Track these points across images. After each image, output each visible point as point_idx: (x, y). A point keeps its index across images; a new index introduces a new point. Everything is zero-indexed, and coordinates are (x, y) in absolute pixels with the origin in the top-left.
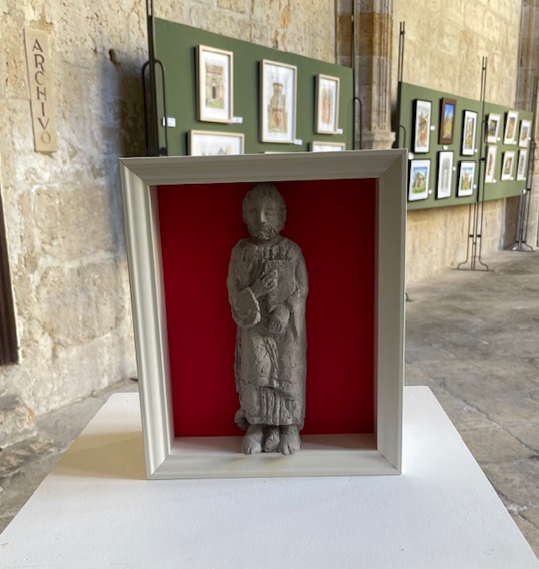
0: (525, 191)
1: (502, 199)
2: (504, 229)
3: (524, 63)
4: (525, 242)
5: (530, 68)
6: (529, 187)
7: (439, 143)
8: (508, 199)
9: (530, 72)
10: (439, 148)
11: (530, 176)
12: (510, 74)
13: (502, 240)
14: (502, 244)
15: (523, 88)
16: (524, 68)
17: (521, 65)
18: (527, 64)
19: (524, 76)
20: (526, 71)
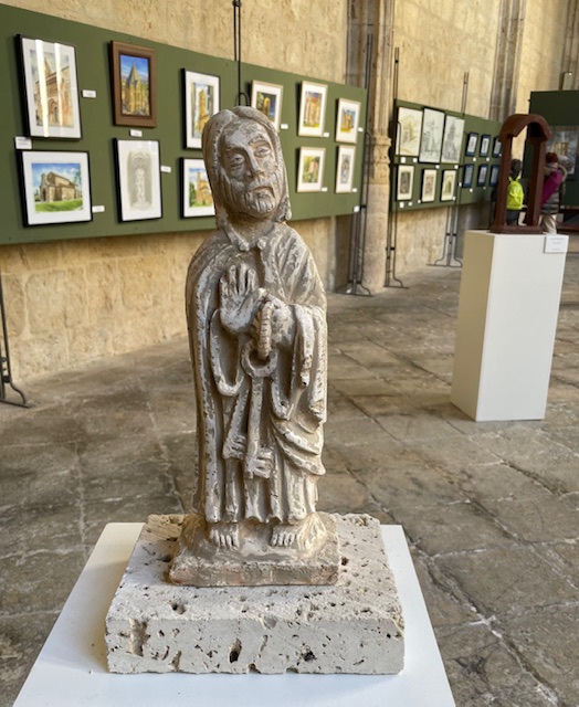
0: (357, 209)
1: (327, 219)
2: (333, 262)
3: (357, 13)
4: (359, 282)
5: (366, 21)
6: (364, 203)
7: (114, 123)
8: (338, 218)
9: (365, 28)
10: (115, 132)
11: (365, 186)
12: (332, 28)
13: (332, 278)
14: (332, 283)
15: (356, 52)
16: (357, 21)
17: (353, 16)
18: (362, 14)
19: (358, 33)
20: (361, 26)
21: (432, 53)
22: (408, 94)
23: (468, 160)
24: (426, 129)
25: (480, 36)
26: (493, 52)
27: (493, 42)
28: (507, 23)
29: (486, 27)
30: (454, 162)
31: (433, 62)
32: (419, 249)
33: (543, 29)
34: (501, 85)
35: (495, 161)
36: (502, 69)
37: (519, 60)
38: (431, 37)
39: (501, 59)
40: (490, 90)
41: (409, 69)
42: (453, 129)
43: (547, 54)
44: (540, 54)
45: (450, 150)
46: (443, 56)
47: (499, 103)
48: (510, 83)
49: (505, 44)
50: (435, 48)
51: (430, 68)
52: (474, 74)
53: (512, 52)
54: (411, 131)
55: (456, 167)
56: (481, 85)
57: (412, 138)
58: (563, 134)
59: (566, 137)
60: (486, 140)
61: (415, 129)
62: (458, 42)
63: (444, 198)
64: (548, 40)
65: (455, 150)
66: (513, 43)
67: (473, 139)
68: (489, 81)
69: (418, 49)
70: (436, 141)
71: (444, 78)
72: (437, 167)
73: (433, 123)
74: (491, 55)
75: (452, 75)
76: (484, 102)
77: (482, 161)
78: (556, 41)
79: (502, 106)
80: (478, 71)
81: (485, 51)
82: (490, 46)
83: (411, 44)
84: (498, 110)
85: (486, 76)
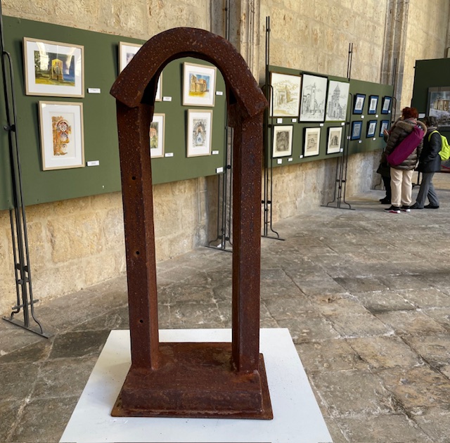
21: (317, 27)
22: (291, 62)
23: (354, 118)
24: (305, 92)
25: (368, 15)
26: (382, 29)
27: (382, 20)
28: (394, 6)
29: (375, 9)
30: (340, 120)
31: (319, 35)
32: (311, 194)
33: (429, 14)
34: (389, 56)
35: (383, 117)
36: (391, 42)
37: (405, 35)
38: (316, 12)
39: (390, 35)
40: (380, 60)
41: (292, 40)
42: (337, 91)
43: (432, 33)
44: (427, 33)
45: (335, 109)
46: (330, 30)
47: (388, 71)
48: (397, 54)
49: (392, 23)
50: (321, 22)
51: (316, 40)
52: (364, 46)
53: (399, 28)
54: (288, 93)
55: (343, 124)
56: (371, 55)
57: (289, 100)
58: (444, 93)
59: (447, 95)
60: (374, 100)
61: (292, 92)
62: (346, 19)
63: (330, 151)
64: (433, 23)
65: (341, 109)
66: (400, 22)
67: (360, 100)
68: (379, 53)
69: (301, 23)
70: (319, 102)
71: (332, 49)
72: (322, 125)
73: (315, 87)
74: (381, 31)
75: (341, 47)
76: (375, 70)
77: (371, 117)
78: (440, 24)
79: (391, 73)
80: (367, 45)
81: (374, 28)
82: (379, 24)
83: (294, 18)
84: (388, 76)
85: (376, 49)
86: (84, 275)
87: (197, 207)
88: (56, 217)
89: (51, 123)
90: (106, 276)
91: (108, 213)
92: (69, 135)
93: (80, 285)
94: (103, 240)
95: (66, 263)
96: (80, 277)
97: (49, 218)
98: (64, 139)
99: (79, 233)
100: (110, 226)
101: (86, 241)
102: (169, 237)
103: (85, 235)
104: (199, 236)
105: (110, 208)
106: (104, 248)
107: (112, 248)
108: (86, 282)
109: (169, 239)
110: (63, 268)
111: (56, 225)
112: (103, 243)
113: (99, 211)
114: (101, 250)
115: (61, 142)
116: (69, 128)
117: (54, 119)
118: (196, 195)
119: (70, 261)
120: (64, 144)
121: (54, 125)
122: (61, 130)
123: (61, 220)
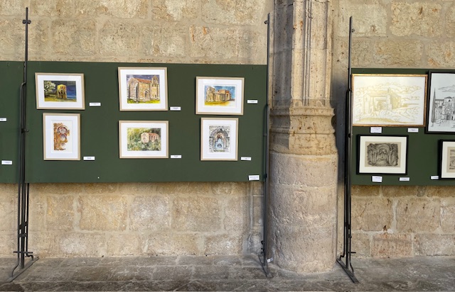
54: (395, 98)
61: (404, 95)
86: (106, 245)
87: (247, 211)
88: (86, 194)
89: (52, 127)
90: (128, 252)
91: (135, 200)
92: (68, 137)
93: (102, 253)
94: (128, 221)
95: (90, 232)
96: (102, 246)
97: (80, 194)
98: (63, 139)
99: (104, 210)
100: (135, 210)
101: (110, 218)
102: (206, 234)
103: (110, 213)
104: (252, 242)
105: (137, 195)
106: (128, 228)
107: (137, 229)
108: (107, 252)
109: (205, 236)
110: (88, 234)
111: (85, 200)
112: (128, 223)
113: (126, 195)
114: (125, 228)
115: (61, 141)
116: (68, 132)
117: (55, 125)
118: (247, 199)
119: (95, 231)
120: (63, 143)
121: (55, 129)
122: (61, 133)
123: (90, 197)
